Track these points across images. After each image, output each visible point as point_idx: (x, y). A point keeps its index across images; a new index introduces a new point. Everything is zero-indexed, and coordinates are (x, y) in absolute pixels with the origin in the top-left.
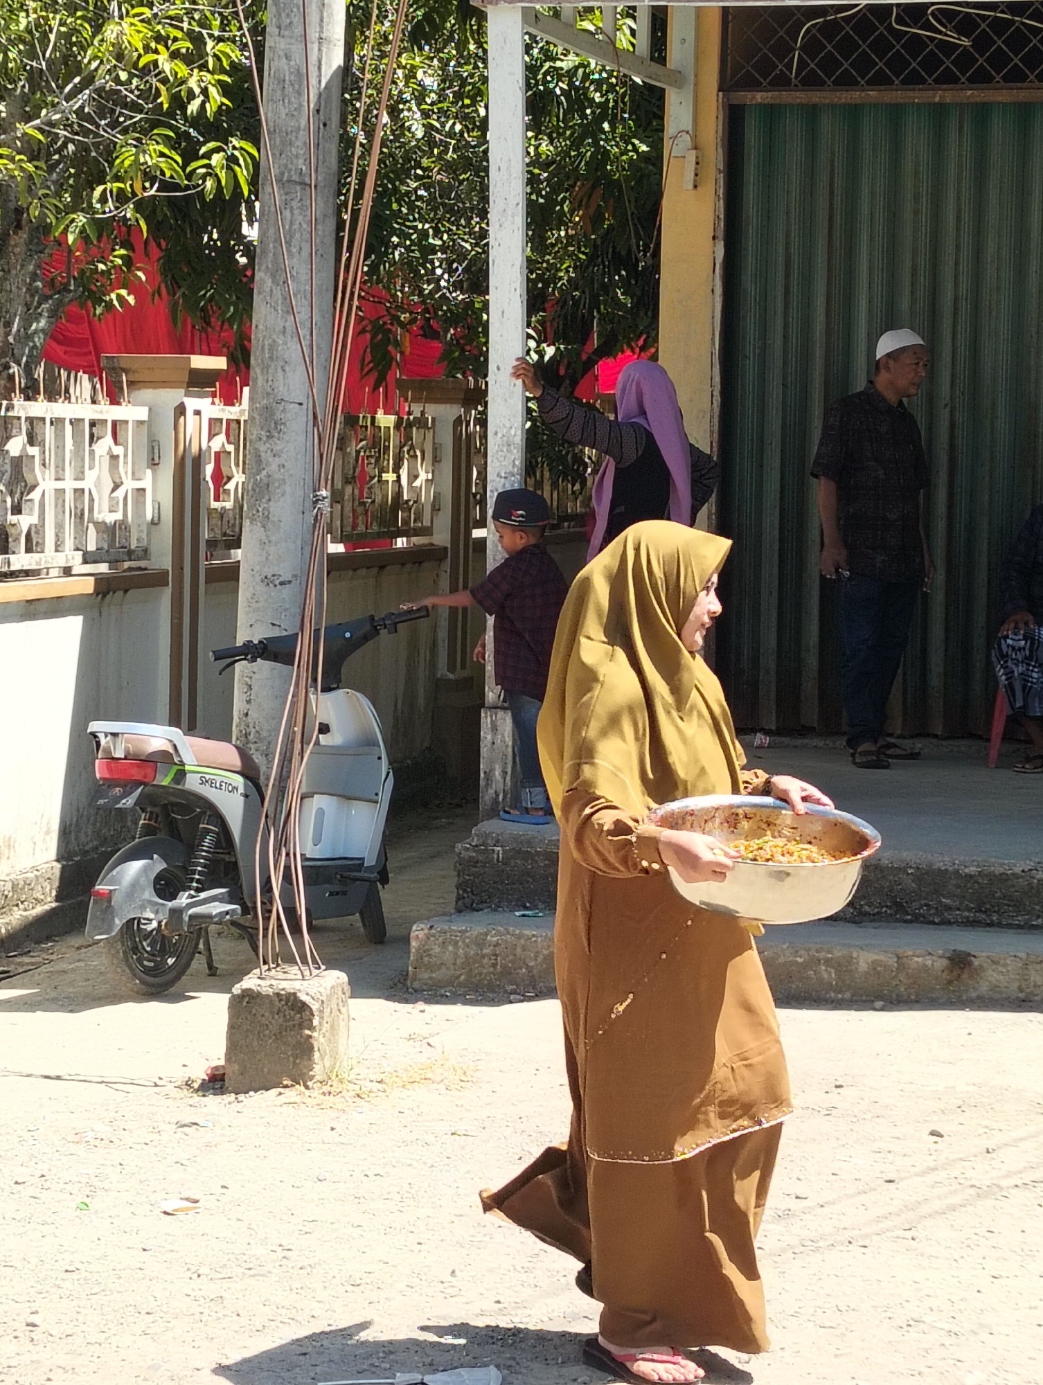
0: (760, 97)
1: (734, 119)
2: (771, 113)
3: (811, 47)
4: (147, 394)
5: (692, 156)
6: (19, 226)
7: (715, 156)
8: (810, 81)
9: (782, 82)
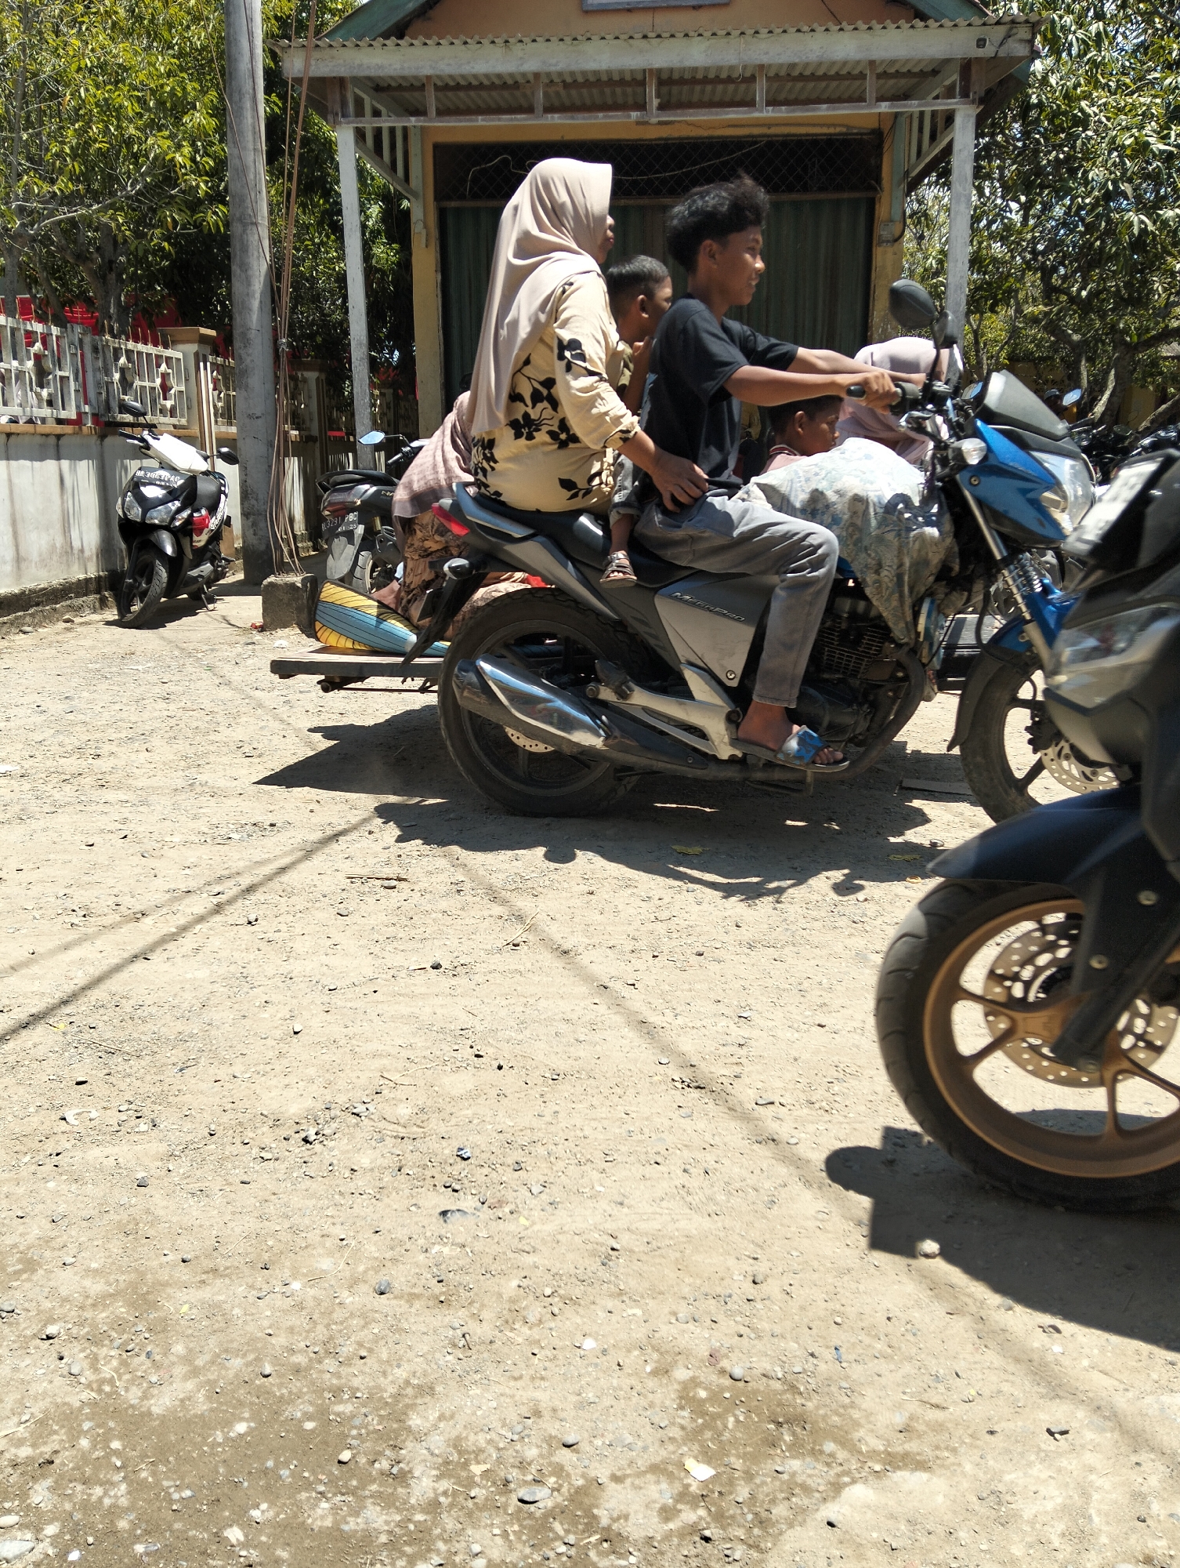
0: (453, 204)
1: (442, 215)
2: (458, 211)
3: (475, 180)
4: (181, 347)
5: (424, 232)
6: (111, 269)
7: (435, 232)
8: (475, 196)
9: (462, 197)
